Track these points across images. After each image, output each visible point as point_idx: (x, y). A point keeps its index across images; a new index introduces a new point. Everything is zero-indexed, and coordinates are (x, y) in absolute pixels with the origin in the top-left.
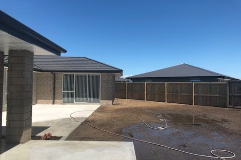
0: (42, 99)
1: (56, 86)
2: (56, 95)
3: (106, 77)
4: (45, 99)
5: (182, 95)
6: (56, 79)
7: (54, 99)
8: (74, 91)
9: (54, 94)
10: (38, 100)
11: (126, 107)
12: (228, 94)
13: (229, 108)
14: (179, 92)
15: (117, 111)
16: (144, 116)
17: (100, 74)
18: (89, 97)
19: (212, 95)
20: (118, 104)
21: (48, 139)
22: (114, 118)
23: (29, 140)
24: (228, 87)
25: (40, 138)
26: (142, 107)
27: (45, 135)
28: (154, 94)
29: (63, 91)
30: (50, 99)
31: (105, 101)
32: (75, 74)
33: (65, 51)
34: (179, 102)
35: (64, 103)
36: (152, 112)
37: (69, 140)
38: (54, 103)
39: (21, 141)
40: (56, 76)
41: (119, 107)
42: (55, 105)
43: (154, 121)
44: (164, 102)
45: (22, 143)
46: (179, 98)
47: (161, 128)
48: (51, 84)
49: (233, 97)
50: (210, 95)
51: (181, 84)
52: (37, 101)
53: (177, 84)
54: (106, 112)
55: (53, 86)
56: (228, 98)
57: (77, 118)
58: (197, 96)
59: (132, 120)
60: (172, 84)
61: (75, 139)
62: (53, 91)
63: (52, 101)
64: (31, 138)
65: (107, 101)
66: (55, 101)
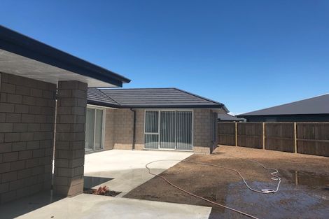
0: (120, 143)
1: (137, 126)
2: (137, 139)
3: (201, 114)
4: (123, 143)
5: (321, 143)
6: (137, 117)
7: (134, 143)
8: (159, 134)
9: (134, 137)
10: (116, 144)
11: (228, 158)
15: (214, 162)
16: (249, 172)
17: (192, 110)
18: (178, 141)
20: (218, 153)
21: (102, 194)
22: (203, 172)
23: (80, 193)
25: (93, 192)
26: (253, 159)
27: (100, 188)
28: (277, 140)
29: (145, 133)
30: (129, 143)
31: (200, 148)
32: (159, 110)
33: (128, 81)
34: (317, 153)
35: (147, 148)
36: (266, 166)
37: (127, 197)
38: (133, 148)
39: (68, 194)
40: (137, 113)
41: (219, 157)
42: (135, 151)
43: (261, 179)
44: (293, 152)
45: (71, 196)
46: (317, 147)
47: (267, 191)
48: (131, 123)
51: (320, 125)
52: (113, 146)
53: (313, 125)
54: (196, 164)
55: (133, 126)
57: (153, 169)
59: (228, 176)
60: (304, 125)
61: (136, 197)
62: (133, 132)
63: (132, 145)
64: (82, 191)
65: (203, 148)
66: (136, 145)
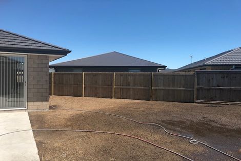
3: (38, 61)
5: (136, 89)
12: (196, 87)
13: (196, 103)
14: (131, 84)
19: (175, 88)
24: (196, 79)
28: (96, 88)
44: (111, 97)
46: (131, 93)
49: (201, 90)
50: (173, 88)
51: (135, 75)
56: (196, 92)
58: (156, 90)
65: (40, 104)
